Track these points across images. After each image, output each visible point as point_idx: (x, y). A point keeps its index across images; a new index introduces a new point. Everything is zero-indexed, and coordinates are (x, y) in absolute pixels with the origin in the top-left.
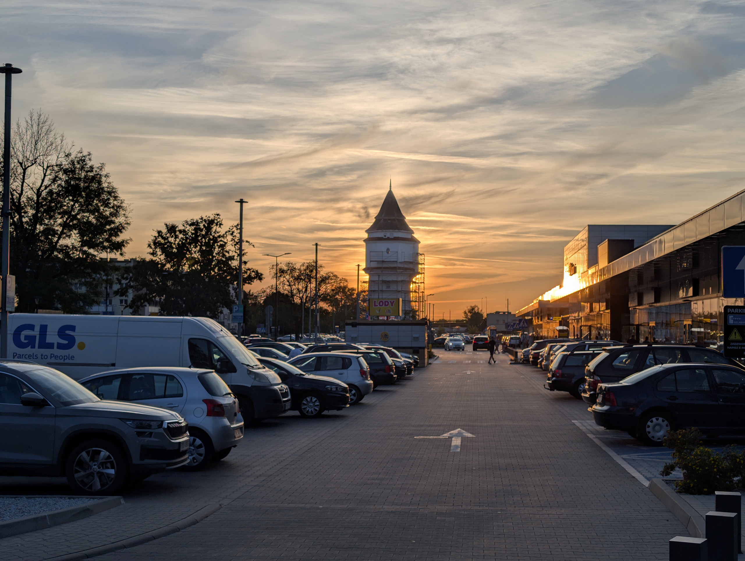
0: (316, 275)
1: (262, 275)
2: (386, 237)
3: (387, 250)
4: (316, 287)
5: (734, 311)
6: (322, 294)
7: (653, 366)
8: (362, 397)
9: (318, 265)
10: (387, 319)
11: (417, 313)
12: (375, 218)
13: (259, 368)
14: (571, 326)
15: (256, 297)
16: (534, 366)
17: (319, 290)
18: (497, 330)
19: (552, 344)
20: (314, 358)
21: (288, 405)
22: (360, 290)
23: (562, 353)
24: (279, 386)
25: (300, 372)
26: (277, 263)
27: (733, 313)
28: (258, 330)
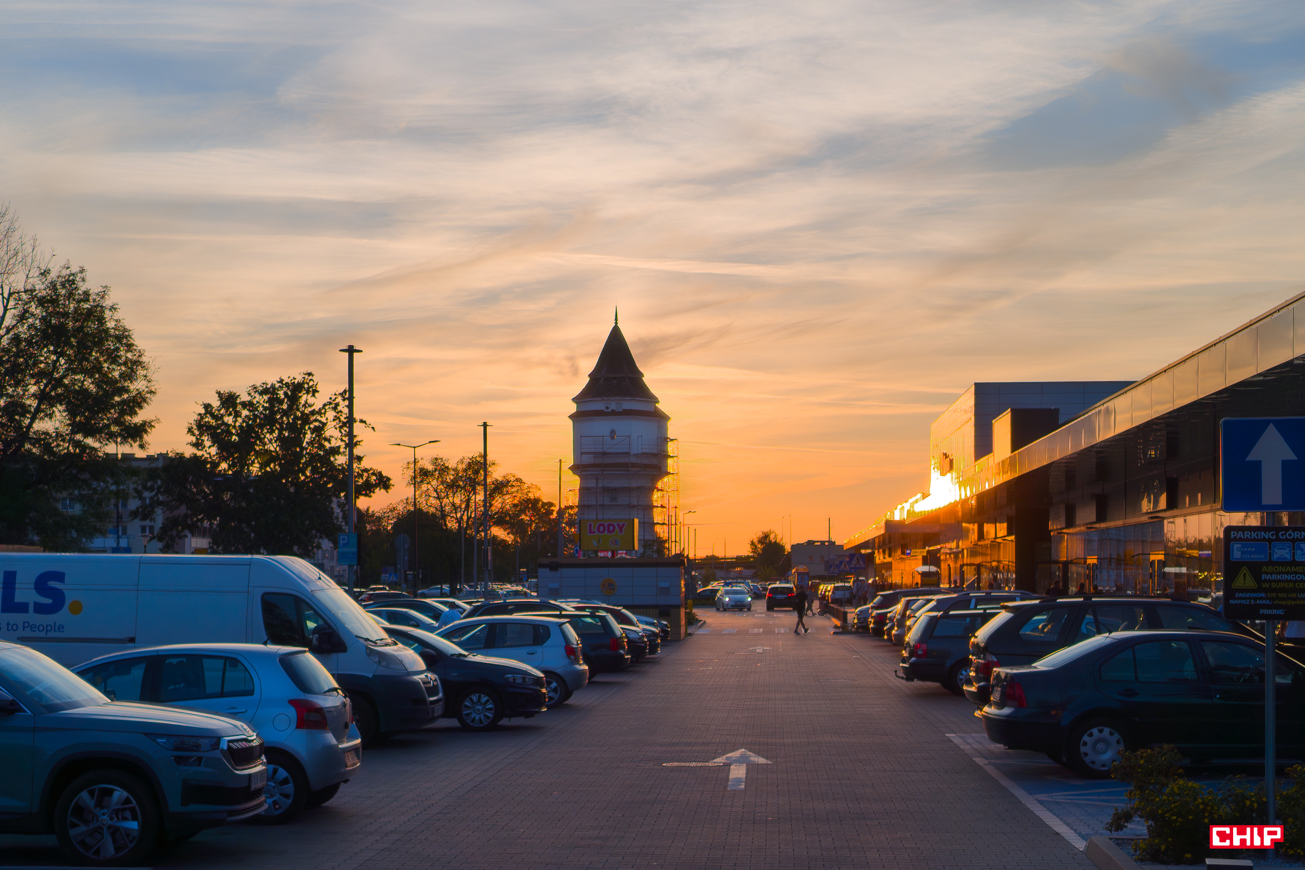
0: (485, 479)
1: (389, 479)
2: (609, 410)
3: (611, 434)
4: (485, 501)
5: (1242, 536)
6: (496, 513)
7: (1094, 636)
8: (568, 695)
9: (488, 462)
10: (613, 556)
11: (667, 545)
12: (589, 376)
13: (386, 645)
14: (944, 566)
15: (379, 519)
16: (878, 638)
17: (491, 505)
18: (811, 574)
19: (909, 598)
20: (484, 626)
21: (439, 710)
22: (563, 507)
23: (926, 614)
24: (423, 676)
25: (458, 650)
26: (415, 459)
27: (1240, 539)
28: (384, 576)
